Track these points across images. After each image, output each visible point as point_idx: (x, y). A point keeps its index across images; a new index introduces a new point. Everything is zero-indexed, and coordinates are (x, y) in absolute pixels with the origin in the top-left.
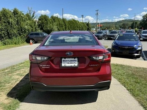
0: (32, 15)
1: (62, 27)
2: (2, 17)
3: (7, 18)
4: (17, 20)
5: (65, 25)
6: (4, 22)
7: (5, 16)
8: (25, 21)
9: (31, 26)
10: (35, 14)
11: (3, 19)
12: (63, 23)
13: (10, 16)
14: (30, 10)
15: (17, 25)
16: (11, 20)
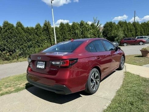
0: (96, 24)
1: (131, 32)
2: (72, 30)
3: (74, 30)
4: (81, 30)
5: (136, 29)
6: (73, 33)
7: (74, 28)
8: (89, 31)
9: (94, 34)
10: (99, 22)
11: (72, 31)
12: (132, 27)
13: (77, 28)
14: (95, 20)
15: (81, 35)
16: (77, 31)
